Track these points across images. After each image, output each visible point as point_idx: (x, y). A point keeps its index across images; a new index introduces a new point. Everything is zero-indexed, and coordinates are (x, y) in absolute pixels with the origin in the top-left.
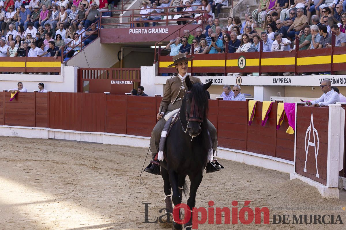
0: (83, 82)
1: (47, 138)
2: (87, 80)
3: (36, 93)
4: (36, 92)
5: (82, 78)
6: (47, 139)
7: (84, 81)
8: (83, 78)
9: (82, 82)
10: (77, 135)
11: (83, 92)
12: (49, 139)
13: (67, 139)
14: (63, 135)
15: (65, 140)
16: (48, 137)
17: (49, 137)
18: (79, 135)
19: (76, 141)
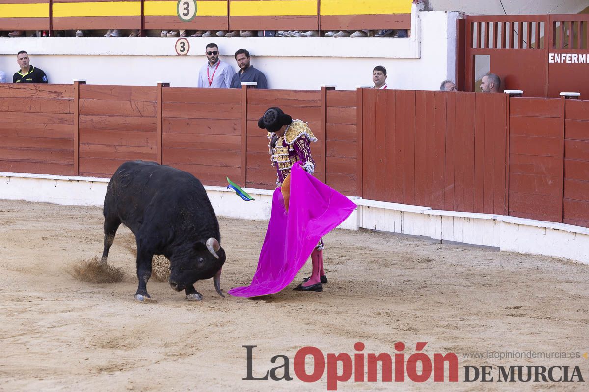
0: (474, 57)
1: (355, 229)
2: (484, 52)
3: (328, 91)
4: (327, 88)
5: (472, 46)
6: (356, 232)
7: (476, 56)
8: (475, 46)
9: (471, 57)
10: (433, 219)
11: (473, 90)
12: (363, 230)
13: (406, 231)
14: (397, 218)
15: (401, 236)
16: (358, 226)
17: (361, 226)
18: (439, 221)
19: (429, 238)
